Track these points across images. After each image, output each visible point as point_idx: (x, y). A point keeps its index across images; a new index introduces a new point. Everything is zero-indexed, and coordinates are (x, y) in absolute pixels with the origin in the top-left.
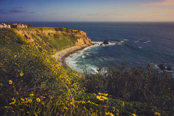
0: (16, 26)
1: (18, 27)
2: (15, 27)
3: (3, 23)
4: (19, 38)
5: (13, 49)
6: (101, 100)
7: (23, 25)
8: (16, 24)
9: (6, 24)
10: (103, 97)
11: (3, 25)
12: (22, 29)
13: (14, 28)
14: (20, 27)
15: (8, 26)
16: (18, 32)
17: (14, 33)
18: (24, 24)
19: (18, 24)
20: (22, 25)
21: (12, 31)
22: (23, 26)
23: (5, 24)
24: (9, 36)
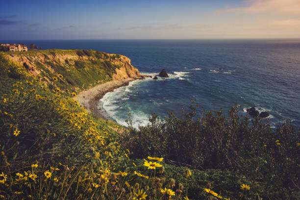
0: (8, 49)
1: (11, 50)
2: (6, 50)
4: (13, 69)
5: (3, 87)
6: (152, 168)
7: (19, 46)
8: (8, 45)
10: (155, 163)
12: (19, 53)
13: (4, 51)
14: (14, 50)
16: (11, 58)
17: (5, 61)
18: (23, 45)
19: (12, 44)
20: (17, 46)
22: (20, 49)
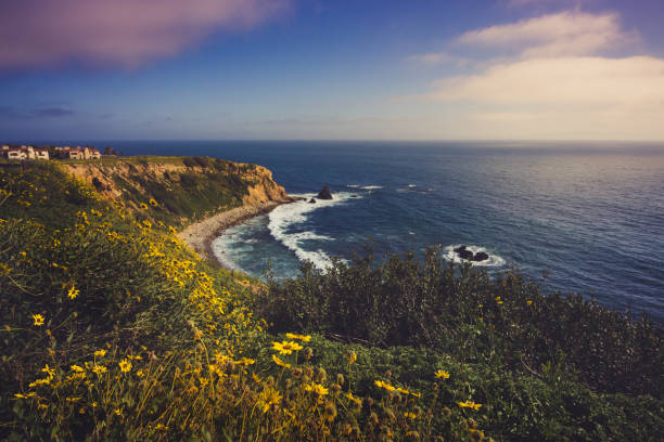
0: (67, 155)
1: (72, 156)
2: (64, 156)
3: (24, 147)
4: (74, 188)
5: (55, 219)
7: (87, 150)
8: (67, 148)
9: (35, 148)
11: (27, 152)
12: (86, 163)
13: (61, 159)
14: (78, 157)
15: (40, 154)
16: (71, 170)
17: (60, 175)
18: (92, 148)
19: (73, 146)
20: (83, 151)
21: (52, 169)
22: (88, 154)
23: (31, 149)
24: (44, 183)
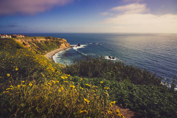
0: (16, 37)
2: (15, 37)
4: (18, 44)
7: (21, 35)
8: (16, 35)
9: (8, 35)
11: (6, 36)
12: (21, 38)
14: (19, 37)
15: (9, 37)
16: (17, 40)
17: (14, 42)
18: (22, 35)
19: (17, 34)
20: (20, 36)
21: (12, 40)
22: (21, 36)
23: (6, 35)
24: (10, 43)
